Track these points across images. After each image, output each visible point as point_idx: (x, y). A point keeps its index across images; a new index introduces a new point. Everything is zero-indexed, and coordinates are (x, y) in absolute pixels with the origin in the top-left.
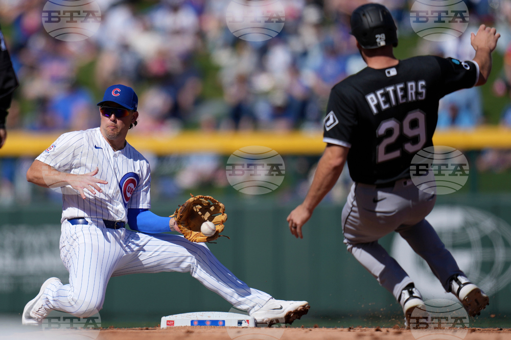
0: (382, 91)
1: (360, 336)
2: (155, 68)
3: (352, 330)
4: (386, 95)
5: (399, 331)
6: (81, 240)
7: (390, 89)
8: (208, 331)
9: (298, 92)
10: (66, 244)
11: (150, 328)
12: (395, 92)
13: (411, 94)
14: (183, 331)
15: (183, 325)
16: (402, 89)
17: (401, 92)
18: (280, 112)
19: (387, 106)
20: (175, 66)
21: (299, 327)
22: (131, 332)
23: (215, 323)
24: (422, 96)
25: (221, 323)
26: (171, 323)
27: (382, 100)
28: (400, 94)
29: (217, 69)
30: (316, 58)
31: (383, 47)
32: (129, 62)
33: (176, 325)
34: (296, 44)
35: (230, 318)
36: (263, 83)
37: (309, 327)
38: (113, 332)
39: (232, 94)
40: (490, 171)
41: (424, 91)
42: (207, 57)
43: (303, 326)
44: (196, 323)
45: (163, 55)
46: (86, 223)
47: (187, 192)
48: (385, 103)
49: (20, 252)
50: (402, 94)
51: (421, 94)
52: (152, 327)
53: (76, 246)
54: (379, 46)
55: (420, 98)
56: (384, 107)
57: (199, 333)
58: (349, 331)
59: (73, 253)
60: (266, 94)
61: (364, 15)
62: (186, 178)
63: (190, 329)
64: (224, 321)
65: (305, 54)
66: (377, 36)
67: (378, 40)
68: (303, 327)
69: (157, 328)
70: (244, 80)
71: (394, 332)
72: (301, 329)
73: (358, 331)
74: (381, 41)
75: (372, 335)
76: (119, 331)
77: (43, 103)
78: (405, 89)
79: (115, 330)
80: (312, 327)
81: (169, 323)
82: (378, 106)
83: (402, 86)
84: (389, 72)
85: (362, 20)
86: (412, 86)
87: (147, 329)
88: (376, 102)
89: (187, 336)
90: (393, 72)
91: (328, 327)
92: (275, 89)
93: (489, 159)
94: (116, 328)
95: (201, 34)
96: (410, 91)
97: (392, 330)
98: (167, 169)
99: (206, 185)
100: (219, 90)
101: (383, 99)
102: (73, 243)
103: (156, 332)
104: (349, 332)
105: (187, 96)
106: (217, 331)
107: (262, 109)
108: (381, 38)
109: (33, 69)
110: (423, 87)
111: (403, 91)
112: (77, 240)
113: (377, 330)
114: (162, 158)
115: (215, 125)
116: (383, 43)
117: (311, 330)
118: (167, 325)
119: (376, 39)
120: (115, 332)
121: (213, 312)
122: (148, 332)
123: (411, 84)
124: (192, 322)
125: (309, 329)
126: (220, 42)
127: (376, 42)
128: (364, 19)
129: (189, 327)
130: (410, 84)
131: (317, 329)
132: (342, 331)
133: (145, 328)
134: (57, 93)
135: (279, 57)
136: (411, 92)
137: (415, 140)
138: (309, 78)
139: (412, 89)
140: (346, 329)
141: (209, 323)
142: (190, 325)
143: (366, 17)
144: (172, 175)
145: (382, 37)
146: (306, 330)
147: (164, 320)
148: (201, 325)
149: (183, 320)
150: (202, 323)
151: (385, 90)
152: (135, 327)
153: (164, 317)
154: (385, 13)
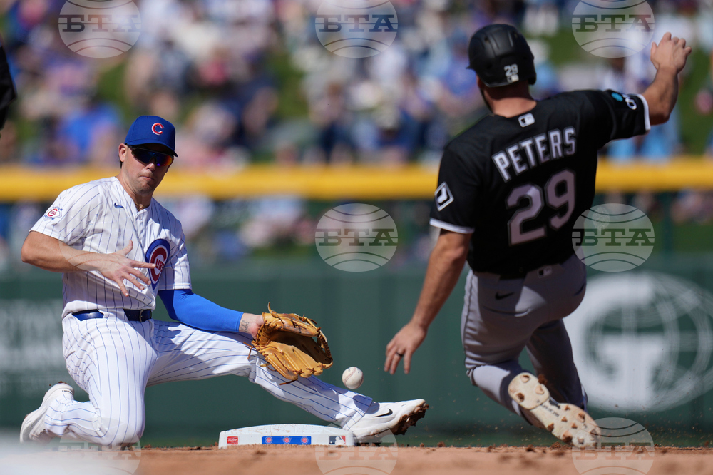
0: (515, 148)
1: (505, 459)
2: (210, 74)
3: (493, 450)
4: (521, 153)
5: (560, 451)
6: (98, 342)
7: (527, 144)
8: (287, 452)
9: (416, 109)
10: (75, 348)
11: (203, 448)
12: (534, 147)
13: (556, 147)
14: (252, 451)
15: (251, 443)
16: (543, 143)
17: (542, 147)
18: (389, 138)
19: (524, 168)
20: (239, 71)
21: (417, 446)
22: (177, 454)
23: (296, 440)
24: (571, 150)
25: (305, 441)
26: (233, 440)
27: (515, 160)
28: (541, 149)
29: (300, 75)
30: (442, 60)
31: (515, 83)
32: (173, 65)
33: (240, 443)
34: (413, 41)
35: (318, 434)
36: (366, 95)
37: (432, 446)
38: (150, 454)
39: (321, 110)
40: (691, 222)
41: (573, 142)
42: (286, 58)
43: (422, 444)
44: (270, 440)
45: (222, 56)
46: (101, 316)
47: (256, 252)
48: (521, 164)
49: (17, 340)
50: (544, 149)
51: (569, 146)
52: (206, 446)
53: (92, 351)
54: (509, 81)
55: (568, 153)
56: (519, 170)
57: (275, 454)
58: (489, 451)
59: (88, 362)
60: (369, 112)
61: (487, 39)
62: (256, 233)
63: (261, 449)
64: (309, 438)
65: (425, 54)
66: (506, 68)
67: (508, 74)
68: (423, 446)
69: (214, 447)
70: (338, 91)
71: (553, 453)
72: (418, 449)
73: (502, 450)
74: (512, 74)
75: (522, 457)
76: (159, 451)
77: (50, 125)
78: (546, 143)
79: (153, 451)
80: (436, 446)
81: (230, 440)
82: (510, 169)
83: (542, 138)
84: (523, 121)
85: (483, 46)
86: (555, 137)
87: (199, 449)
88: (507, 164)
89: (257, 459)
90: (530, 120)
91: (460, 446)
92: (382, 103)
93: (690, 204)
94: (154, 447)
95: (276, 26)
96: (553, 145)
97: (549, 451)
98: (227, 218)
99: (284, 243)
100: (302, 106)
101: (518, 159)
102: (86, 347)
103: (212, 454)
104: (489, 454)
105: (257, 114)
106: (299, 452)
107: (365, 133)
108: (511, 71)
109: (36, 76)
110: (571, 137)
111: (545, 146)
112: (92, 343)
113: (529, 450)
114: (219, 203)
115: (297, 157)
116: (515, 78)
117: (434, 450)
118: (228, 443)
119: (506, 72)
120: (153, 454)
121: (294, 425)
122: (201, 454)
123: (554, 134)
124: (264, 439)
125: (431, 448)
126: (304, 37)
127: (505, 77)
128: (487, 45)
129: (259, 446)
130: (552, 134)
131: (443, 449)
132: (479, 451)
133: (196, 448)
134: (70, 110)
135: (389, 59)
136: (556, 146)
137: (562, 210)
138: (432, 88)
139: (556, 141)
140: (484, 449)
141: (288, 440)
142: (261, 443)
143: (490, 42)
144: (234, 229)
145: (513, 69)
146: (427, 450)
147: (224, 436)
148: (276, 444)
149: (250, 436)
150: (277, 440)
151: (519, 146)
152: (182, 446)
153: (224, 432)
154: (516, 36)
